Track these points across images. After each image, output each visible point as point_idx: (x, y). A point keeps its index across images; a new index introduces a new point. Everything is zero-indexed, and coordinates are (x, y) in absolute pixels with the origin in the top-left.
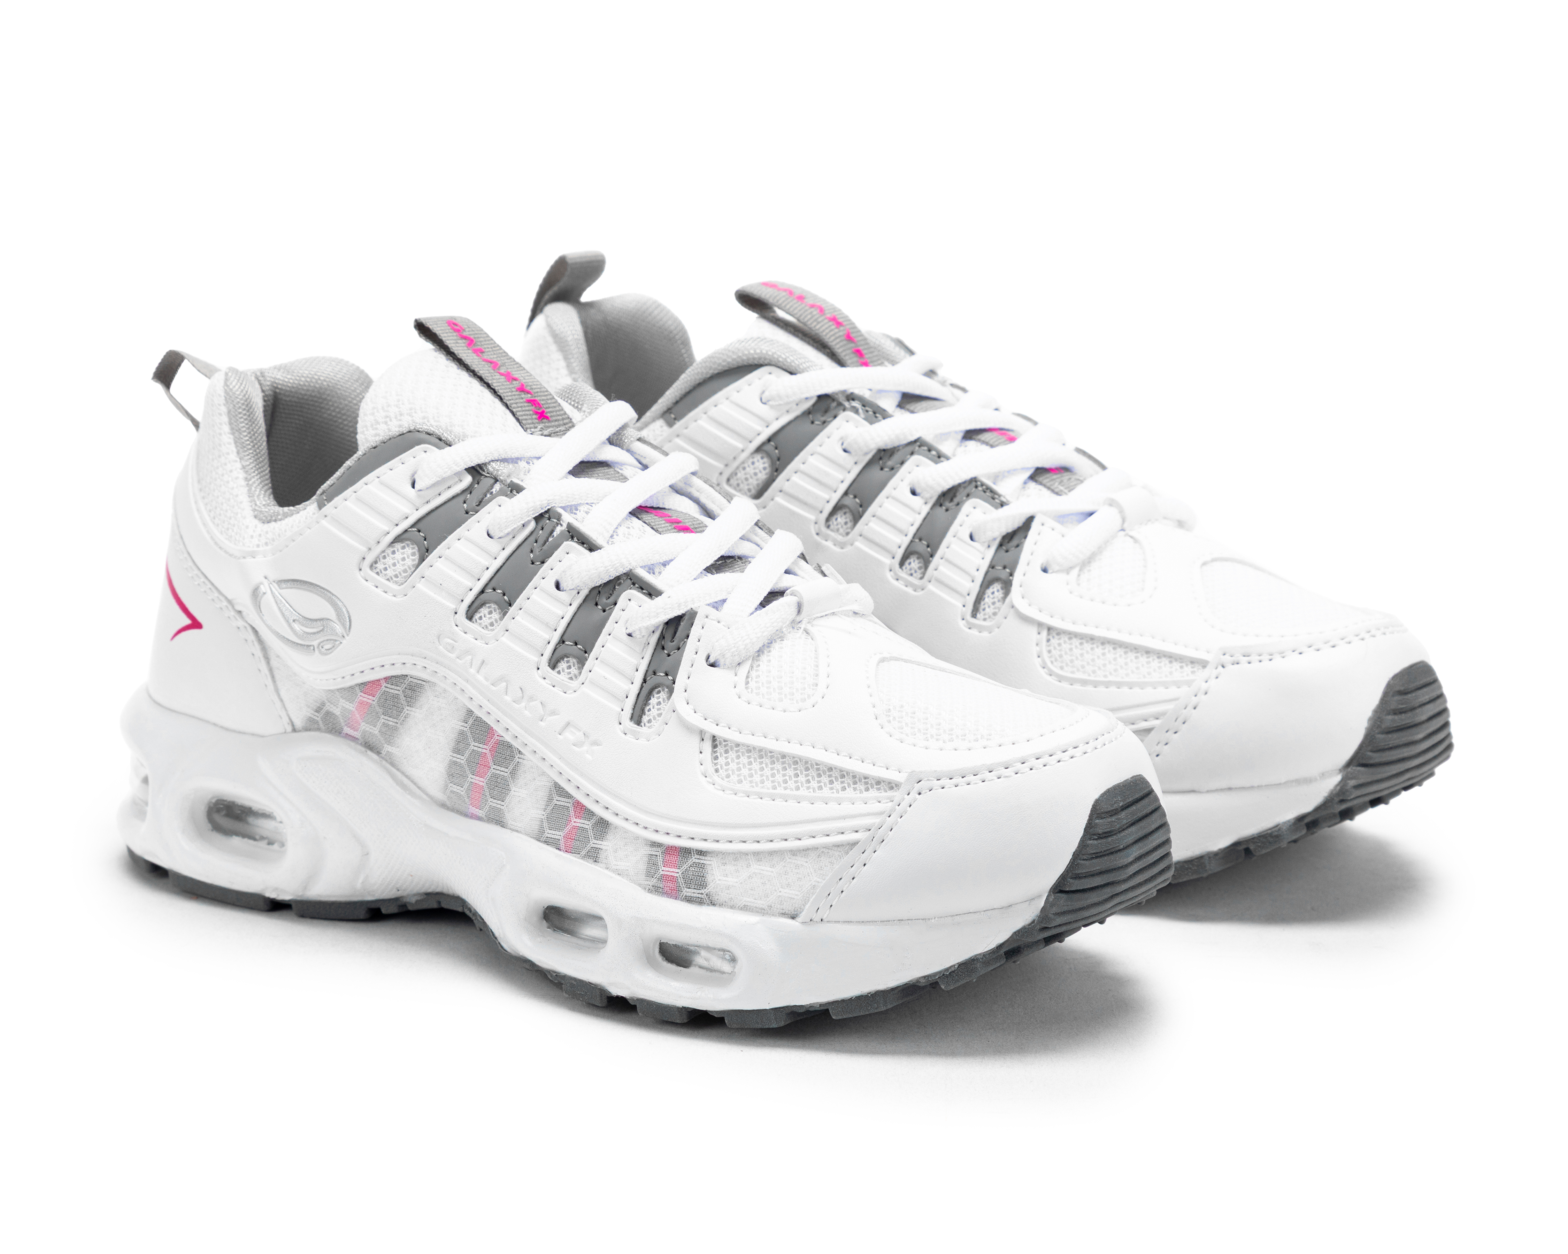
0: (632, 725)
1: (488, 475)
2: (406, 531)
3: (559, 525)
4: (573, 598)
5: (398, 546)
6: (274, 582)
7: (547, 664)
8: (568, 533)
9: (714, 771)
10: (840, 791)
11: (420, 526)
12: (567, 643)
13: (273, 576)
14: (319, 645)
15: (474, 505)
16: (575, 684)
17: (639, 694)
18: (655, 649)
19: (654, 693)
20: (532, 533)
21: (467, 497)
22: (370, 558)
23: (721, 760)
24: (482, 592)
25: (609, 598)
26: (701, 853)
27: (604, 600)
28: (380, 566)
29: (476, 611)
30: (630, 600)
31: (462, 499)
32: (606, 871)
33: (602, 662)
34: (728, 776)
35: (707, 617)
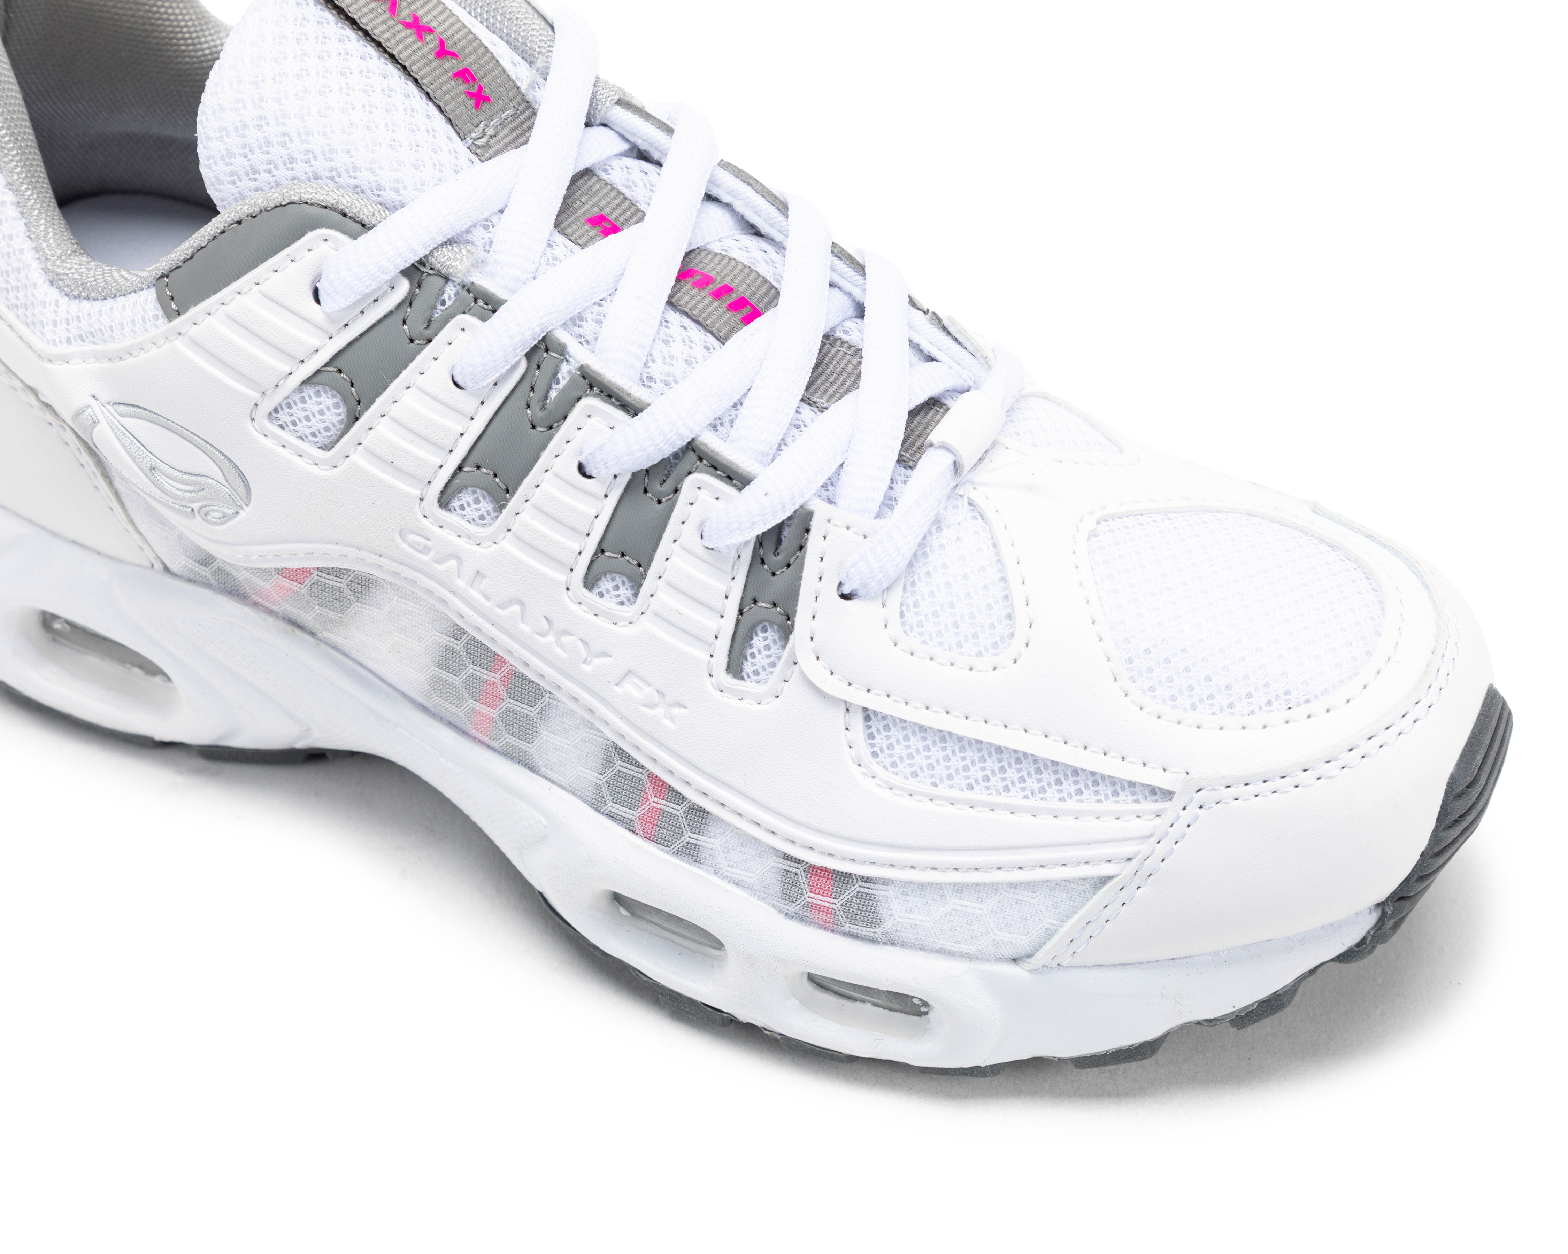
0: (729, 681)
1: (432, 272)
2: (318, 372)
3: (565, 363)
4: (610, 487)
5: (310, 391)
6: (109, 403)
7: (582, 585)
8: (582, 379)
9: (870, 756)
10: (1073, 794)
11: (340, 363)
12: (607, 554)
13: (104, 397)
14: (200, 508)
15: (422, 328)
16: (628, 611)
17: (734, 634)
18: (751, 565)
19: (759, 629)
20: (523, 377)
21: (406, 312)
22: (268, 405)
23: (879, 740)
24: (460, 468)
25: (664, 481)
26: (867, 880)
27: (658, 487)
28: (284, 417)
29: (453, 496)
30: (699, 488)
31: (399, 317)
32: (715, 879)
33: (670, 584)
34: (894, 765)
35: (829, 521)
